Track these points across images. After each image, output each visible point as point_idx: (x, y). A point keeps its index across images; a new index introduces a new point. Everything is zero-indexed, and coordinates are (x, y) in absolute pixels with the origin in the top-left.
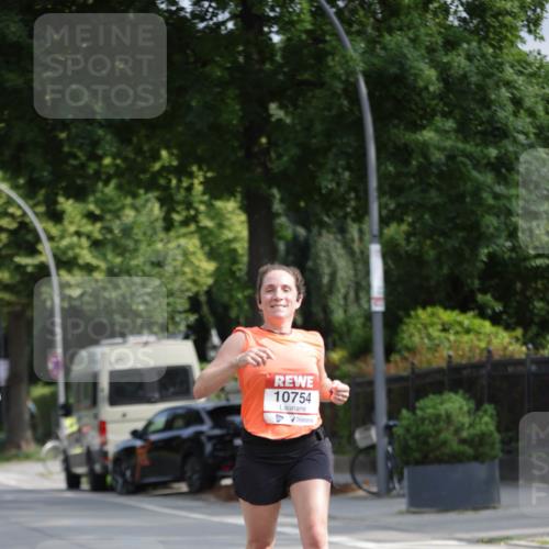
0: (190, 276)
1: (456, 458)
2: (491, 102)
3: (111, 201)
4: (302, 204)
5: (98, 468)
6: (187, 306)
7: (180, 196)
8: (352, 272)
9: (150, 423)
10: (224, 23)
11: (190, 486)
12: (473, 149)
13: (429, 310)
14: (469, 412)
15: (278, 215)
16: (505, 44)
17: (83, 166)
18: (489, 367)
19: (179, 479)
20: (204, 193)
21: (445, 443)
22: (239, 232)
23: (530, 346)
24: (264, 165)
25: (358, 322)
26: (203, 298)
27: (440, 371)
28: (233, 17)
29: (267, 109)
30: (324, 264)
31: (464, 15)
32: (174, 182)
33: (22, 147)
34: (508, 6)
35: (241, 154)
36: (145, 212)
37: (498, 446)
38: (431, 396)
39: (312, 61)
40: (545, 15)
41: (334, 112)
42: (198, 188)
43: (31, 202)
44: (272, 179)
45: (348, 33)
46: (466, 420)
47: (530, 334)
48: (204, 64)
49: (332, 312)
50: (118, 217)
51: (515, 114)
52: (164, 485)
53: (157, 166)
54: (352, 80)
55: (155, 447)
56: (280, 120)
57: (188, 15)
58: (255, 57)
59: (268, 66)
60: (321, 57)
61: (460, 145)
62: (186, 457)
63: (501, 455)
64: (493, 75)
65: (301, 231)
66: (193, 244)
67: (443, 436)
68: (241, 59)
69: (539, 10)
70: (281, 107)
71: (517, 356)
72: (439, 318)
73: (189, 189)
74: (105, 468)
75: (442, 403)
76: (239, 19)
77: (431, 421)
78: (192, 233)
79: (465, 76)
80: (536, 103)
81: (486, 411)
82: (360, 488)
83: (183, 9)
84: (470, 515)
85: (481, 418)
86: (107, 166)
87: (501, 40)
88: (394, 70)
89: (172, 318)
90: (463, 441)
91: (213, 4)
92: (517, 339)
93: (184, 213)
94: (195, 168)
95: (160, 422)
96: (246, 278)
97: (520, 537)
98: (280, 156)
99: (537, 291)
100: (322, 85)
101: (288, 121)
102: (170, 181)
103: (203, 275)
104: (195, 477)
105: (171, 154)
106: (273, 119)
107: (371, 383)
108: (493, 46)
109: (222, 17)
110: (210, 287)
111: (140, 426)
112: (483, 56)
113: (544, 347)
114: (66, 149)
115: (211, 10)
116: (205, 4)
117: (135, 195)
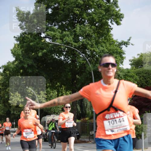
3: (49, 91)
5: (45, 137)
6: (61, 110)
7: (61, 91)
8: (90, 104)
10: (69, 61)
20: (64, 90)
25: (91, 113)
29: (76, 76)
30: (85, 103)
35: (71, 83)
36: (54, 93)
39: (84, 68)
41: (87, 77)
42: (63, 89)
45: (90, 64)
48: (65, 68)
49: (86, 111)
50: (50, 94)
53: (57, 85)
54: (91, 71)
56: (78, 78)
58: (74, 67)
59: (76, 69)
60: (85, 68)
68: (72, 68)
69: (123, 60)
70: (78, 76)
73: (62, 89)
74: (46, 138)
80: (122, 76)
82: (91, 142)
83: (62, 59)
89: (59, 112)
94: (63, 86)
98: (78, 84)
100: (85, 72)
101: (80, 78)
102: (59, 88)
105: (59, 83)
107: (93, 124)
116: (66, 58)
117: (53, 90)
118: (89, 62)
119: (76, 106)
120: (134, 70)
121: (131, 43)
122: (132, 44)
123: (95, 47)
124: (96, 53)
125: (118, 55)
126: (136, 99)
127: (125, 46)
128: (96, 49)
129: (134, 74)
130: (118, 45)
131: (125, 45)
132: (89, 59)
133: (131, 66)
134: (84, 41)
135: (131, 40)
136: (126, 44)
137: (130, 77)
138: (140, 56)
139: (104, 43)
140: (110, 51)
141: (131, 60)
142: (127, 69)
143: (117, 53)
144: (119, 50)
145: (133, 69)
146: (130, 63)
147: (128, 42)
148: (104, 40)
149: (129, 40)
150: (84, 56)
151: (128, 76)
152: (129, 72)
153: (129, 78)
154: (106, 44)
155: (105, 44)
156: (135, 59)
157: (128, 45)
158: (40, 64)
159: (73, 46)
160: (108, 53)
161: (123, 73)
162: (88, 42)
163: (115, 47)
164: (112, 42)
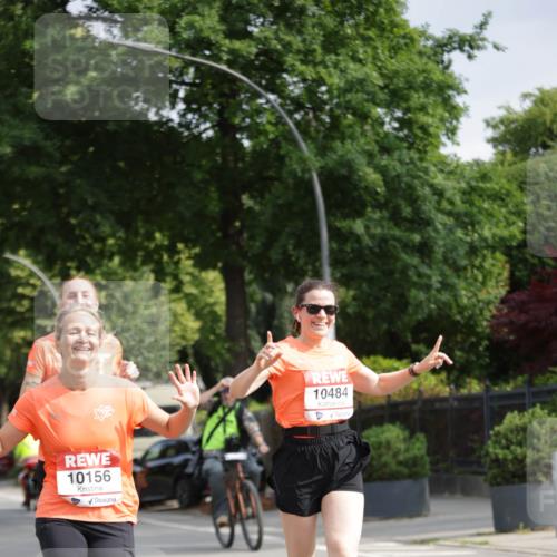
0: (180, 333)
1: (394, 477)
2: (418, 197)
3: (115, 273)
4: (267, 275)
6: (177, 358)
7: (170, 269)
9: (147, 453)
10: (206, 130)
11: (181, 502)
12: (402, 234)
13: (372, 358)
14: (405, 440)
15: (250, 283)
16: (428, 148)
17: (90, 247)
18: (420, 404)
19: (172, 498)
21: (385, 465)
22: (218, 298)
23: (452, 386)
24: (238, 244)
26: (190, 351)
27: (381, 407)
28: (213, 127)
29: (239, 200)
30: (287, 322)
31: (396, 125)
32: (165, 257)
33: (42, 231)
34: (430, 120)
35: (219, 234)
37: (428, 466)
38: (374, 428)
40: (460, 126)
42: (187, 262)
43: (50, 275)
44: (244, 255)
45: (305, 141)
46: (402, 446)
47: (452, 377)
51: (439, 202)
52: (160, 502)
53: (152, 245)
54: (307, 176)
55: (151, 472)
56: (250, 209)
57: (175, 125)
58: (231, 158)
59: (240, 165)
60: (281, 159)
61: (392, 232)
62: (177, 481)
63: (430, 473)
64: (420, 177)
65: (269, 297)
66: (181, 307)
67: (384, 459)
68: (219, 159)
69: (454, 122)
70: (252, 197)
71: (442, 395)
72: (380, 365)
73: (178, 263)
75: (383, 432)
76: (217, 129)
77: (374, 448)
78: (180, 299)
79: (398, 176)
80: (454, 194)
81: (418, 439)
83: (171, 120)
84: (405, 522)
85: (414, 444)
86: (111, 246)
87: (425, 146)
88: (344, 172)
90: (400, 463)
91: (196, 116)
92: (442, 381)
93: (174, 283)
94: (180, 246)
95: (156, 452)
96: (224, 334)
97: (446, 539)
98: (252, 237)
99: (457, 342)
100: (280, 179)
101: (257, 208)
102: (161, 257)
103: (189, 332)
104: (185, 496)
105: (164, 236)
106: (245, 207)
108: (419, 151)
109: (202, 127)
110: (197, 342)
111: (139, 455)
112: (411, 159)
113: (463, 387)
114: (77, 232)
115: (194, 121)
116: (190, 116)
117: (135, 269)
118: (300, 132)
119: (247, 340)
120: (510, 165)
121: (490, 40)
122: (496, 47)
123: (323, 63)
124: (328, 92)
125: (432, 99)
126: (523, 302)
127: (464, 56)
128: (330, 75)
129: (507, 186)
130: (430, 52)
131: (462, 50)
132: (297, 116)
133: (493, 151)
134: (266, 38)
135: (488, 27)
136: (468, 44)
137: (489, 197)
138: (535, 103)
139: (366, 40)
140: (395, 81)
141: (493, 119)
142: (478, 163)
143: (427, 87)
144: (437, 76)
145: (502, 163)
146: (490, 133)
147: (478, 34)
148: (367, 29)
149: (482, 26)
150: (276, 105)
151: (481, 196)
152: (484, 177)
153: (486, 206)
154: (375, 48)
155: (369, 50)
156: (515, 116)
157: (479, 48)
158: (68, 142)
159: (225, 57)
160: (386, 91)
161: (459, 183)
162: (288, 38)
163: (420, 63)
164: (404, 37)
